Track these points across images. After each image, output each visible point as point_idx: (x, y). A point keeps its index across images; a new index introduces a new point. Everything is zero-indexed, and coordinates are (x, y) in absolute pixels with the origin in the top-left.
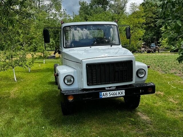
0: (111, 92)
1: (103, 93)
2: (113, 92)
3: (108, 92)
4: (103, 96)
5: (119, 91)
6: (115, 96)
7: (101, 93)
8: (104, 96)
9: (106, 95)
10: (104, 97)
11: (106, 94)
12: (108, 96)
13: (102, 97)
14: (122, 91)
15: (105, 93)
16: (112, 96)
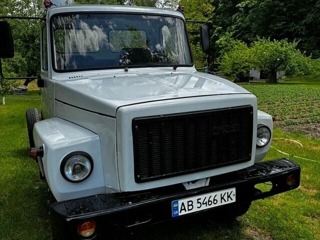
0: (202, 197)
1: (180, 202)
2: (207, 196)
3: (194, 199)
4: (181, 210)
5: (223, 192)
6: (213, 206)
7: (177, 202)
8: (185, 209)
9: (188, 205)
10: (183, 213)
11: (190, 203)
12: (195, 210)
13: (180, 214)
14: (229, 191)
15: (185, 201)
16: (204, 207)
